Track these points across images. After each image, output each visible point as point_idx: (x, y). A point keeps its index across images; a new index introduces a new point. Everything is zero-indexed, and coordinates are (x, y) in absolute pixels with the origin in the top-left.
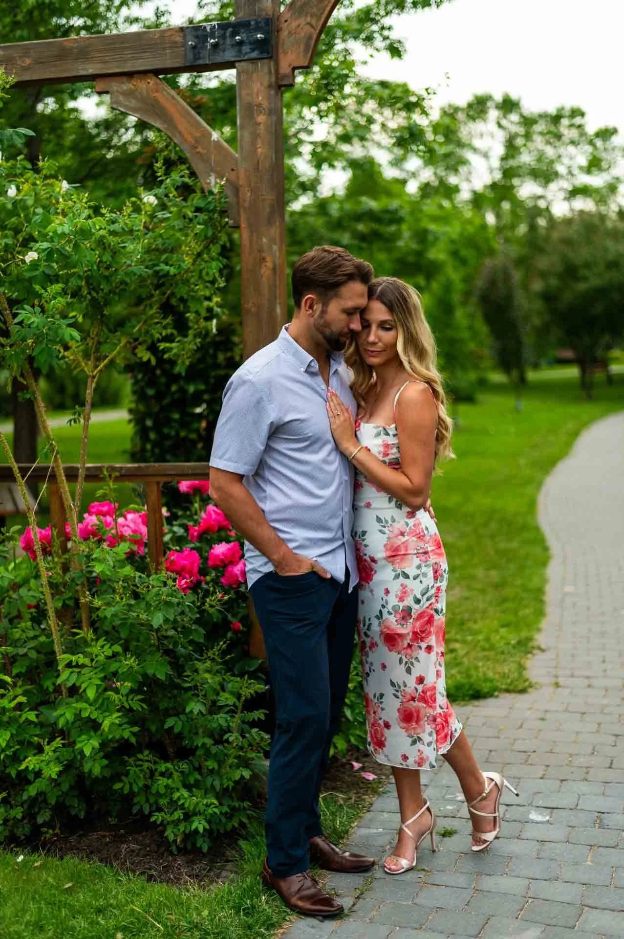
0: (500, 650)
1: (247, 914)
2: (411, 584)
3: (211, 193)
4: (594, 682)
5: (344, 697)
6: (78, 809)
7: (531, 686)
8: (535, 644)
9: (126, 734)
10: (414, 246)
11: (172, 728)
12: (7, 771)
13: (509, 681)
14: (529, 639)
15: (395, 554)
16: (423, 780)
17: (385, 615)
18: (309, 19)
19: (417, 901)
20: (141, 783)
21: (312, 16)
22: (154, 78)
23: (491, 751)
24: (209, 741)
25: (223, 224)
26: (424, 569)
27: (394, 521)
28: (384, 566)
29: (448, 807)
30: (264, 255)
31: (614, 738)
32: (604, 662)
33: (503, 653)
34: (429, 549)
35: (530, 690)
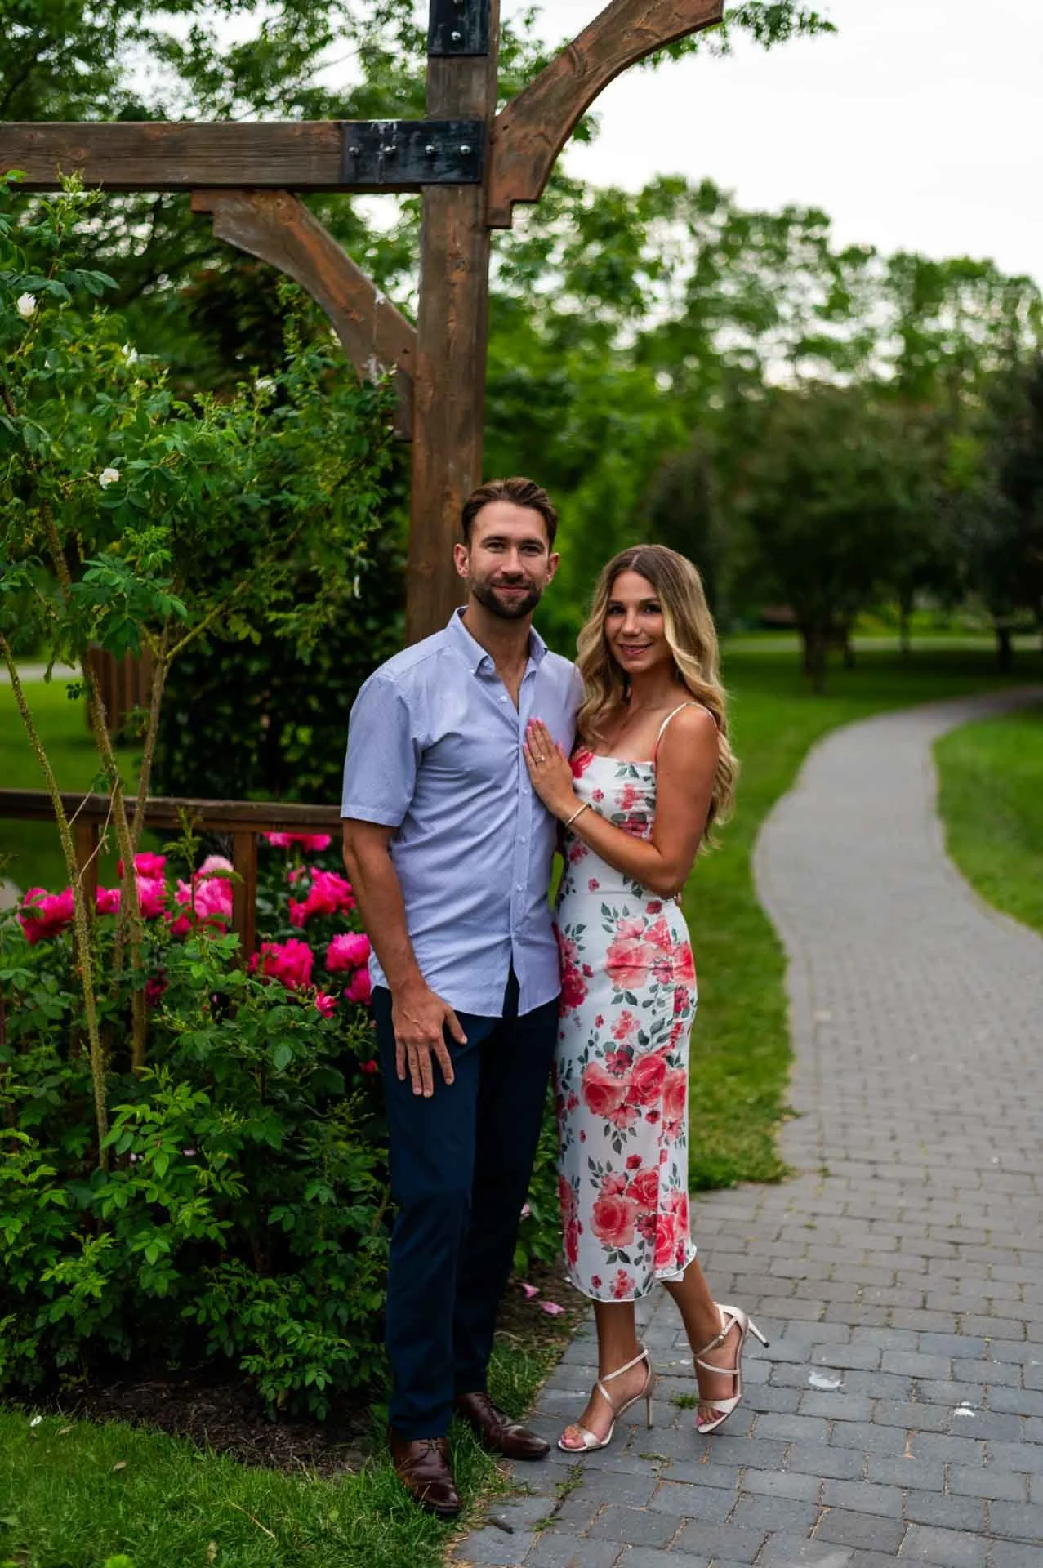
0: (732, 1112)
1: (399, 1519)
2: (637, 1012)
3: (369, 385)
4: (882, 1171)
5: (527, 1183)
6: (121, 1346)
7: (785, 1173)
8: (785, 1104)
9: (213, 1233)
10: (585, 443)
11: (278, 1224)
12: (12, 1282)
13: (752, 1164)
14: (774, 1096)
15: (621, 964)
16: (639, 1318)
17: (592, 1057)
18: (542, 128)
19: (653, 1505)
20: (224, 1309)
21: (547, 124)
22: (288, 197)
23: (736, 1275)
24: (333, 1246)
25: (386, 433)
26: (661, 994)
27: (626, 913)
28: (602, 983)
29: (683, 1362)
30: (448, 488)
31: (923, 1262)
32: (893, 1138)
33: (737, 1118)
34: (674, 965)
35: (784, 1179)
